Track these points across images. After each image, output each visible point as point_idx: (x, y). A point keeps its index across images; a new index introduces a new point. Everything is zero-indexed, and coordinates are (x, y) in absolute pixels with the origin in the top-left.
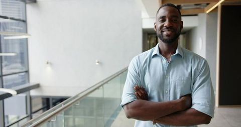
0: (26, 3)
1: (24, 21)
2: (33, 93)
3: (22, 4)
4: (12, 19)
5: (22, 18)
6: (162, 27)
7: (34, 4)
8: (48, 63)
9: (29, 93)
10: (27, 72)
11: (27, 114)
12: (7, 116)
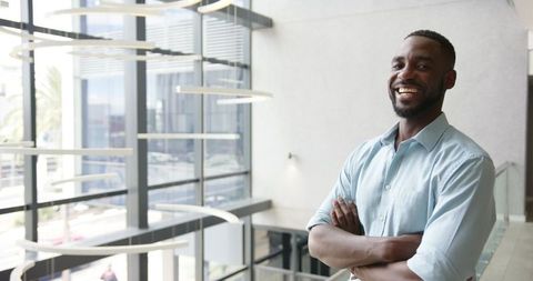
0: (252, 29)
1: (245, 67)
2: (258, 219)
3: (244, 30)
4: (225, 62)
5: (242, 61)
6: (394, 78)
7: (269, 29)
8: (290, 157)
9: (251, 220)
10: (248, 173)
11: (244, 263)
12: (208, 263)
